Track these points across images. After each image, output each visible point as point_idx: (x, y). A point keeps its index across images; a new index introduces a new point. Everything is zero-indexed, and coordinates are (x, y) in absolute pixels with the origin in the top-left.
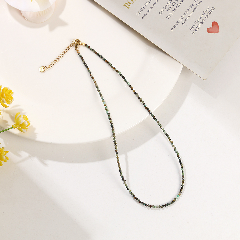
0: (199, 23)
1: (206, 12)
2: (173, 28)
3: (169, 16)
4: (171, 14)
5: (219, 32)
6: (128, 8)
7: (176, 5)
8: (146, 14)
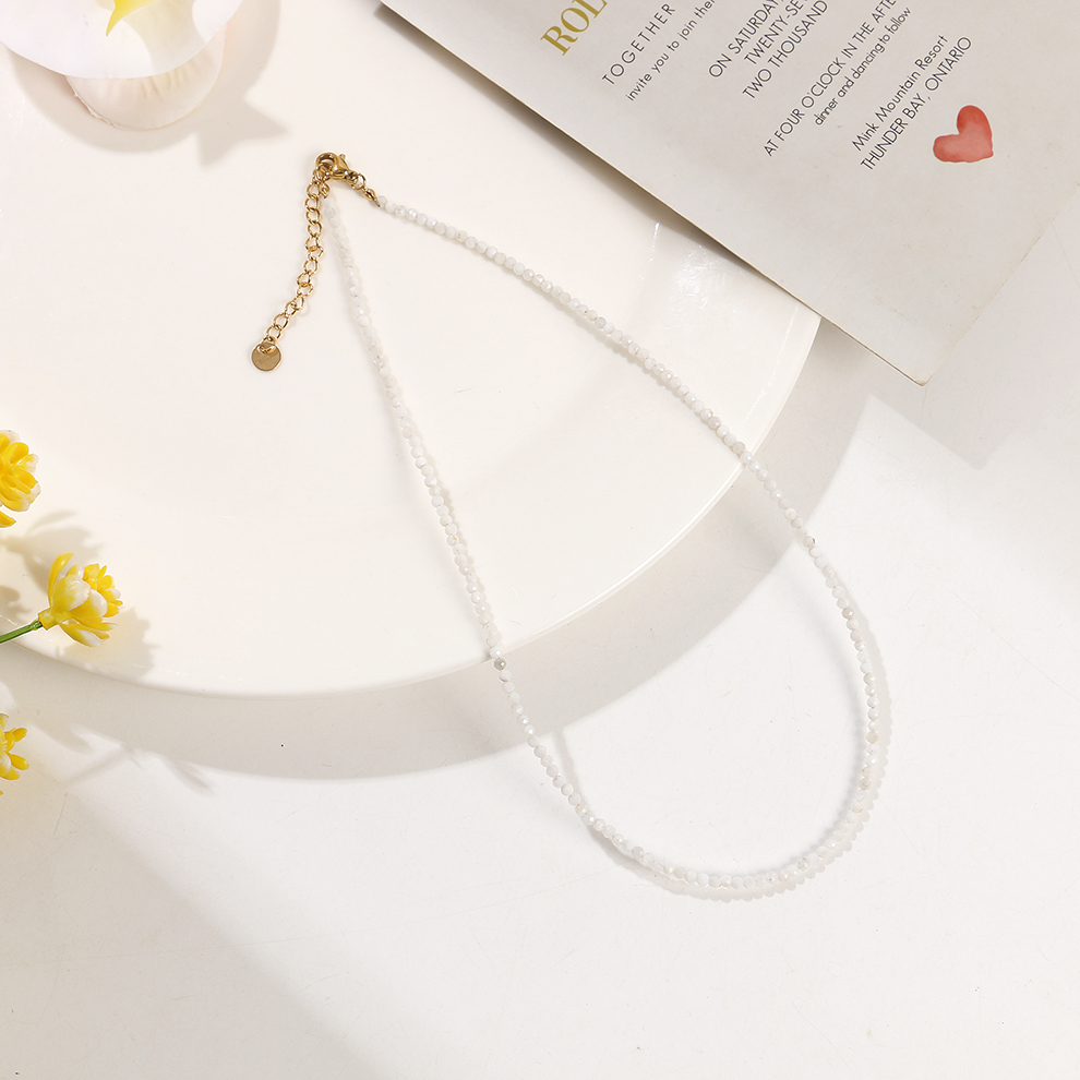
0: (897, 113)
2: (776, 140)
3: (757, 85)
4: (765, 75)
5: (991, 155)
6: (565, 50)
7: (786, 33)
8: (648, 78)
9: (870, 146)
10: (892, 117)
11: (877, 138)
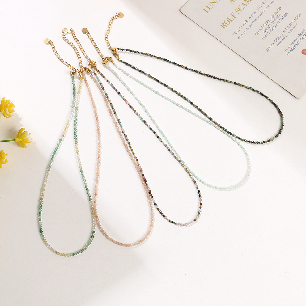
0: (294, 44)
1: (301, 34)
2: (269, 48)
3: (265, 37)
4: (266, 35)
6: (225, 28)
7: (271, 27)
8: (242, 34)
9: (288, 51)
10: (293, 45)
11: (290, 49)
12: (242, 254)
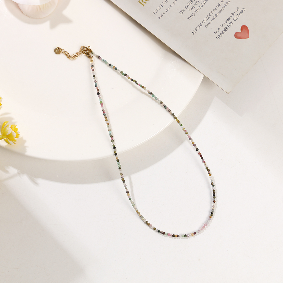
1: (234, 13)
2: (195, 31)
3: (191, 17)
4: (193, 15)
5: (249, 38)
6: (144, 5)
8: (164, 13)
10: (224, 27)
12: (199, 260)
